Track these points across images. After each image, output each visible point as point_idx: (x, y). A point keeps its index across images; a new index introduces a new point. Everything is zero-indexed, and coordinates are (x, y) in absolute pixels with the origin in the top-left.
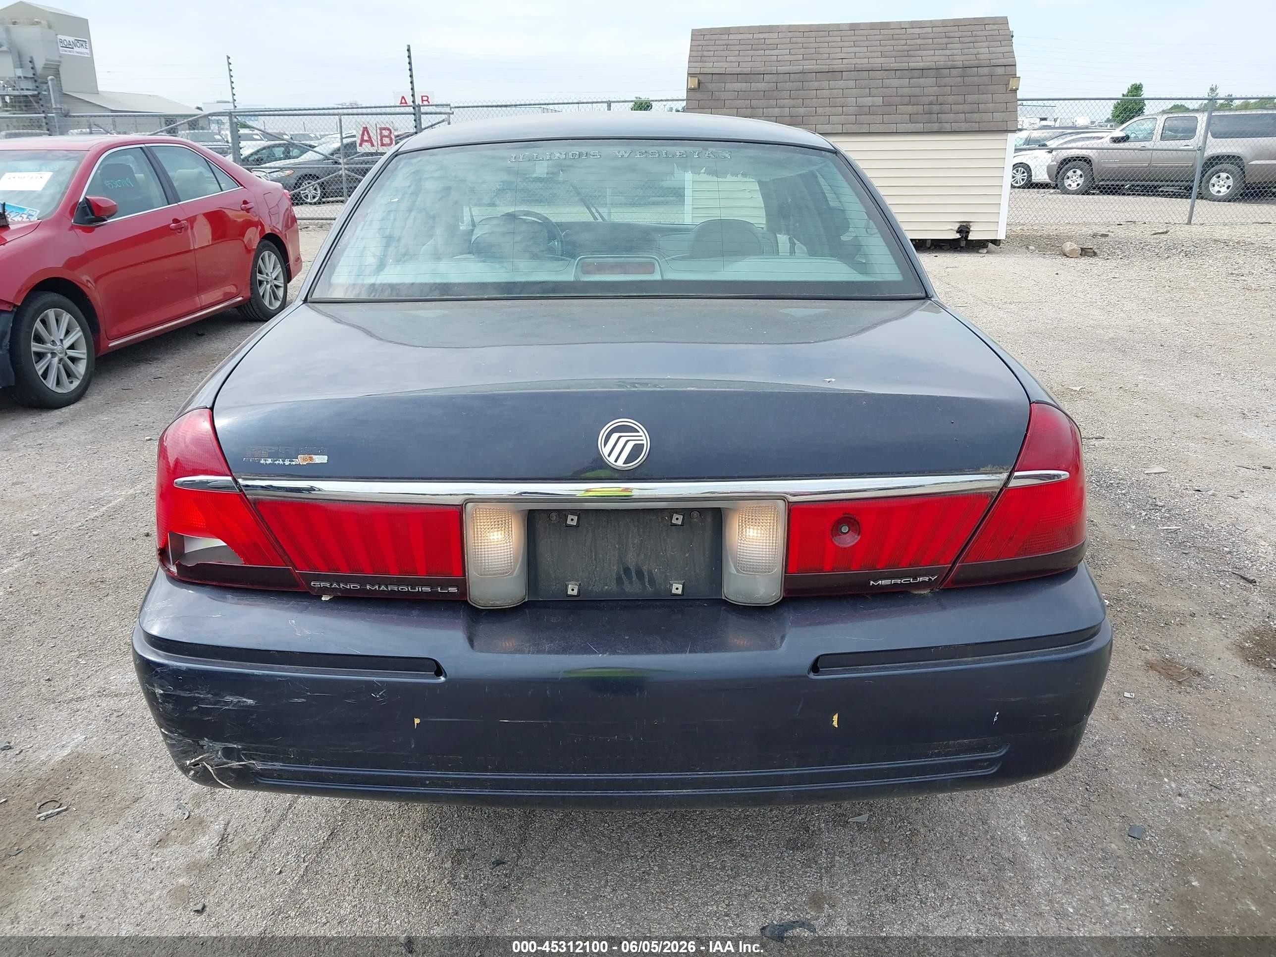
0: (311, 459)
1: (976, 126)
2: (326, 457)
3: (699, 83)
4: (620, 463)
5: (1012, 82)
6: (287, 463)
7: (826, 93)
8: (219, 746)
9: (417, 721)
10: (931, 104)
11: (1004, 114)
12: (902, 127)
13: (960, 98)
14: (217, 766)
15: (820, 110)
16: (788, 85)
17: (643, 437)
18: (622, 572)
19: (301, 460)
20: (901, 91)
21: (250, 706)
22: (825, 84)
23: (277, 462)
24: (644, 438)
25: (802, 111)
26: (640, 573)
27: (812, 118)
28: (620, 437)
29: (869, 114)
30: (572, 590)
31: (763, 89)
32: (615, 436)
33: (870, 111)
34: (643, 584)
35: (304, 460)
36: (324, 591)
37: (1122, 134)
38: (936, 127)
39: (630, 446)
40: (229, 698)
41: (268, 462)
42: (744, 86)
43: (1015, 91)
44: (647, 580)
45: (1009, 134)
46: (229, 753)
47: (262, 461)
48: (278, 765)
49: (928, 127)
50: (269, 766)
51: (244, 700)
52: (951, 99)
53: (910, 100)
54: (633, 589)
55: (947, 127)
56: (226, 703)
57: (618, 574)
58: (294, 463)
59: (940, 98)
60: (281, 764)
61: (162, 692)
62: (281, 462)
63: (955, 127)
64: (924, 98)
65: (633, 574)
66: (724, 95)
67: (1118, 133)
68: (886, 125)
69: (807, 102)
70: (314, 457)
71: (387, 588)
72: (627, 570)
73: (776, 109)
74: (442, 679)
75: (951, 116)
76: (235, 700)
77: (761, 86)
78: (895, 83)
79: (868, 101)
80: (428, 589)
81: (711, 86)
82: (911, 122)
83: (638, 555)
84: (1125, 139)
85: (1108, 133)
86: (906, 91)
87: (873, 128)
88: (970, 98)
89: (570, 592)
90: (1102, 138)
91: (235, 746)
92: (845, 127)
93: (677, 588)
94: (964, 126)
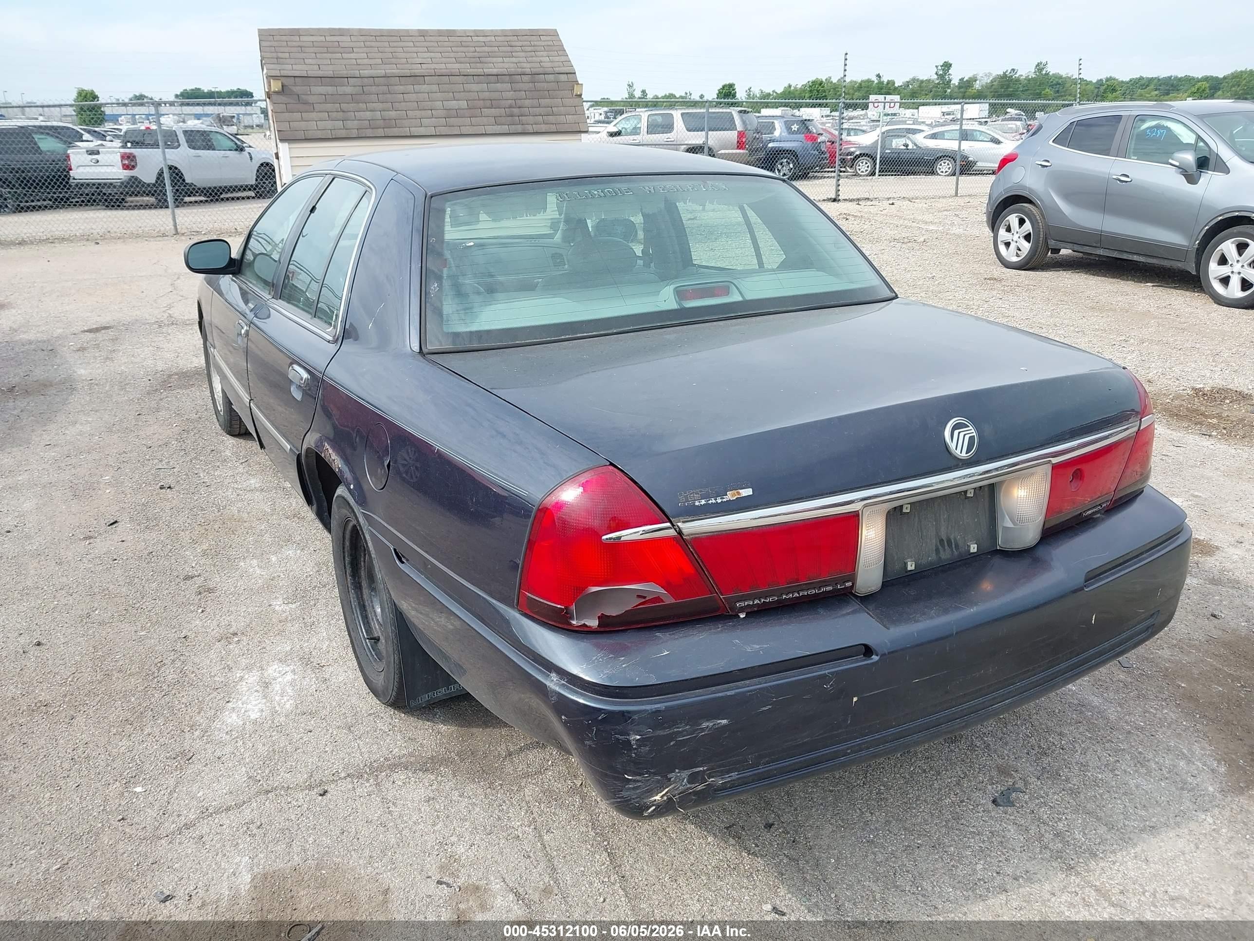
0: (739, 493)
1: (553, 128)
2: (751, 489)
3: (282, 86)
4: (964, 454)
5: (577, 91)
6: (719, 501)
7: (413, 97)
8: (685, 774)
9: (855, 699)
10: (510, 107)
11: (575, 116)
12: (490, 129)
13: (535, 102)
14: (679, 794)
15: (410, 113)
16: (374, 89)
17: (971, 431)
18: (938, 544)
19: (730, 496)
20: (482, 95)
21: (725, 726)
22: (410, 88)
23: (710, 502)
24: (973, 431)
25: (393, 114)
26: (949, 542)
27: (404, 121)
28: (959, 433)
29: (457, 117)
30: (911, 566)
31: (349, 93)
32: (956, 432)
33: (457, 113)
34: (952, 550)
35: (733, 495)
36: (742, 609)
37: (615, 130)
38: (519, 128)
39: (967, 437)
40: (704, 725)
41: (702, 503)
42: (330, 90)
43: (580, 95)
44: (954, 546)
45: (582, 135)
46: (693, 779)
47: (697, 504)
48: (735, 775)
49: (513, 128)
50: (727, 778)
51: (719, 721)
52: (527, 102)
53: (493, 104)
54: (946, 555)
55: (530, 128)
56: (703, 730)
57: (936, 546)
58: (725, 500)
59: (518, 102)
60: (736, 773)
61: (638, 737)
62: (714, 501)
63: (536, 128)
64: (504, 102)
65: (946, 543)
66: (311, 99)
67: (612, 128)
68: (475, 127)
69: (396, 105)
70: (741, 491)
71: (799, 594)
72: (941, 541)
73: (368, 113)
74: (875, 658)
75: (531, 119)
76: (712, 724)
77: (348, 90)
78: (474, 87)
79: (454, 104)
80: (829, 588)
81: (296, 89)
82: (496, 123)
83: (947, 528)
84: (618, 134)
85: (604, 128)
86: (486, 95)
87: (465, 130)
88: (543, 102)
89: (909, 568)
90: (599, 132)
91: (701, 769)
92: (438, 129)
93: (974, 548)
94: (544, 128)
